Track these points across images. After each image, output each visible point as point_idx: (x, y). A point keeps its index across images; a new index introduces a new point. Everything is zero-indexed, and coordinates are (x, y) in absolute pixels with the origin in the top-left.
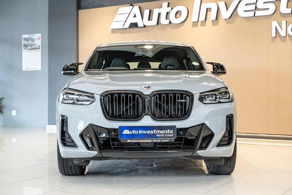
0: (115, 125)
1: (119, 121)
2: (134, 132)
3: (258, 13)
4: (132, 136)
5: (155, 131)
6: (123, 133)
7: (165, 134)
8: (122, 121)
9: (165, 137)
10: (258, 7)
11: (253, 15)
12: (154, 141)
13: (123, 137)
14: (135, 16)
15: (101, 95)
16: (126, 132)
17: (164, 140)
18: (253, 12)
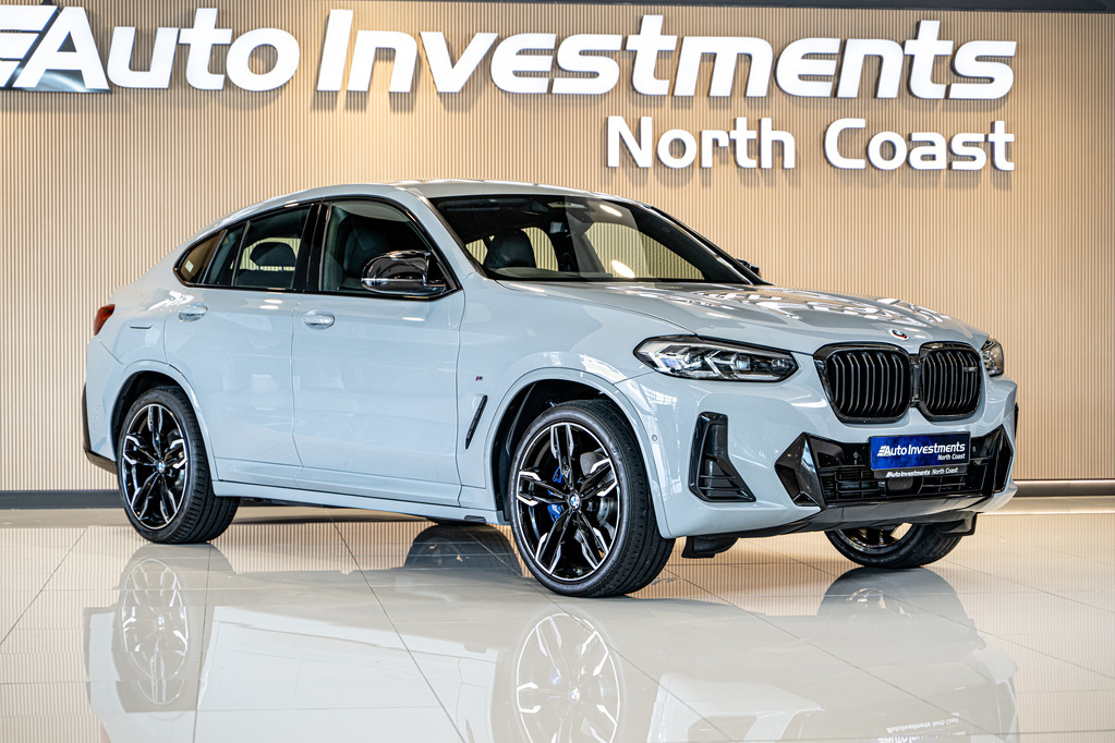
0: (859, 434)
1: (861, 423)
2: (900, 450)
3: (563, 86)
4: (897, 462)
5: (936, 446)
6: (879, 455)
7: (951, 454)
8: (867, 423)
9: (951, 461)
10: (562, 63)
11: (545, 91)
12: (935, 472)
13: (880, 463)
14: (68, 45)
15: (816, 356)
16: (885, 451)
17: (951, 468)
18: (545, 81)
